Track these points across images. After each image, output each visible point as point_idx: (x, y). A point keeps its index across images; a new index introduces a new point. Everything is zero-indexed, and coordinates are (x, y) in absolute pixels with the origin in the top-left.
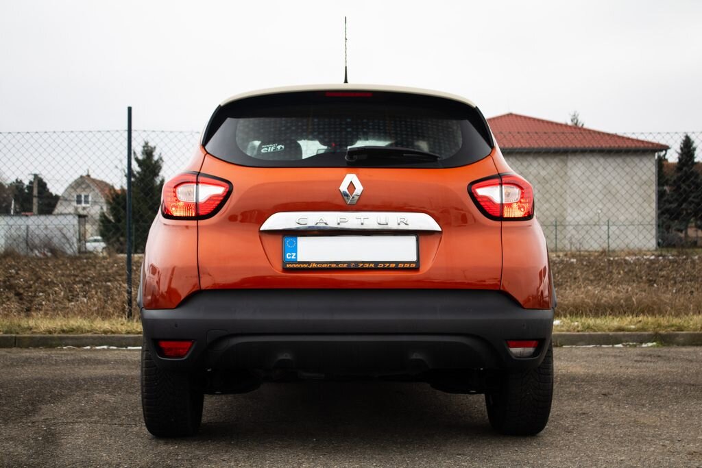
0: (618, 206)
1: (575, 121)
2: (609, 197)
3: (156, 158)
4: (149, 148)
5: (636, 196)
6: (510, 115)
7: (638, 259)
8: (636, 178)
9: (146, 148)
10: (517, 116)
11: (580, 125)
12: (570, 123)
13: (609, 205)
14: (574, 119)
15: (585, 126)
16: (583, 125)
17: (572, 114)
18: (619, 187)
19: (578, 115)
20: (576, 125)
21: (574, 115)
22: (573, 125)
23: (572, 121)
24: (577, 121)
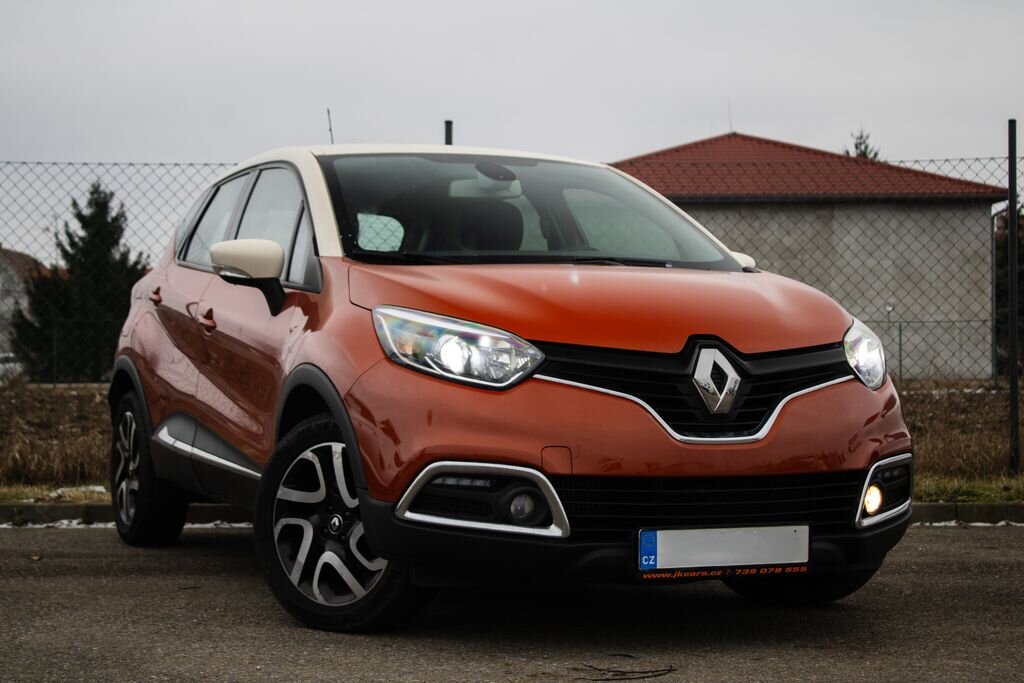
0: (924, 301)
1: (863, 147)
2: (908, 285)
4: (102, 196)
5: (954, 285)
6: (734, 136)
8: (955, 253)
9: (95, 196)
10: (746, 138)
11: (871, 156)
12: (853, 153)
13: (909, 301)
14: (861, 142)
15: (881, 158)
16: (876, 155)
17: (858, 134)
18: (925, 270)
19: (867, 137)
20: (863, 155)
21: (861, 137)
22: (858, 155)
23: (857, 147)
24: (866, 147)
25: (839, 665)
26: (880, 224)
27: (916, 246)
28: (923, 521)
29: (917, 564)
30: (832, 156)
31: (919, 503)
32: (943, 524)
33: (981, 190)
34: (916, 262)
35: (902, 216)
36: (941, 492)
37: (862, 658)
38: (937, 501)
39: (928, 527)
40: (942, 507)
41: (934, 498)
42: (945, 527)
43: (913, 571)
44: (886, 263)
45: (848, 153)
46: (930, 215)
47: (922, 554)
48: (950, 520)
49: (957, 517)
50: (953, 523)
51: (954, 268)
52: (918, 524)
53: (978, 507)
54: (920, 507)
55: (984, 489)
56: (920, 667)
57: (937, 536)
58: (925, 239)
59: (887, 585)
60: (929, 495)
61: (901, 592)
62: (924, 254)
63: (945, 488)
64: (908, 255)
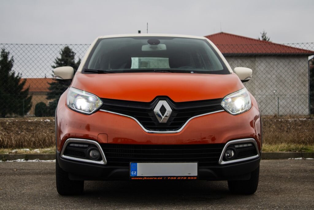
0: (286, 88)
1: (264, 37)
2: (281, 84)
3: (9, 59)
4: (5, 53)
5: (295, 83)
6: (222, 33)
7: (295, 121)
8: (296, 73)
9: (3, 53)
10: (226, 34)
11: (267, 40)
12: (261, 39)
13: (281, 88)
14: (264, 35)
15: (270, 40)
16: (269, 39)
17: (263, 33)
18: (286, 79)
19: (266, 34)
20: (265, 40)
21: (264, 34)
22: (263, 40)
23: (262, 37)
24: (265, 37)
25: (272, 196)
26: (272, 64)
27: (283, 71)
28: (291, 158)
29: (291, 170)
30: (255, 40)
31: (290, 152)
32: (298, 159)
33: (305, 52)
34: (283, 76)
35: (279, 61)
36: (297, 149)
37: (278, 194)
38: (296, 151)
39: (293, 160)
40: (297, 153)
41: (295, 150)
42: (299, 160)
43: (290, 172)
44: (274, 76)
45: (259, 39)
46: (288, 61)
47: (292, 167)
48: (300, 157)
49: (302, 156)
50: (301, 158)
51: (296, 78)
52: (290, 159)
53: (309, 153)
54: (290, 153)
55: (310, 148)
56: (296, 197)
57: (296, 162)
58: (286, 69)
59: (283, 176)
60: (293, 150)
61: (287, 178)
62: (286, 73)
63: (298, 147)
64: (281, 74)
